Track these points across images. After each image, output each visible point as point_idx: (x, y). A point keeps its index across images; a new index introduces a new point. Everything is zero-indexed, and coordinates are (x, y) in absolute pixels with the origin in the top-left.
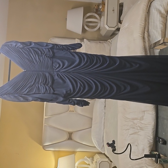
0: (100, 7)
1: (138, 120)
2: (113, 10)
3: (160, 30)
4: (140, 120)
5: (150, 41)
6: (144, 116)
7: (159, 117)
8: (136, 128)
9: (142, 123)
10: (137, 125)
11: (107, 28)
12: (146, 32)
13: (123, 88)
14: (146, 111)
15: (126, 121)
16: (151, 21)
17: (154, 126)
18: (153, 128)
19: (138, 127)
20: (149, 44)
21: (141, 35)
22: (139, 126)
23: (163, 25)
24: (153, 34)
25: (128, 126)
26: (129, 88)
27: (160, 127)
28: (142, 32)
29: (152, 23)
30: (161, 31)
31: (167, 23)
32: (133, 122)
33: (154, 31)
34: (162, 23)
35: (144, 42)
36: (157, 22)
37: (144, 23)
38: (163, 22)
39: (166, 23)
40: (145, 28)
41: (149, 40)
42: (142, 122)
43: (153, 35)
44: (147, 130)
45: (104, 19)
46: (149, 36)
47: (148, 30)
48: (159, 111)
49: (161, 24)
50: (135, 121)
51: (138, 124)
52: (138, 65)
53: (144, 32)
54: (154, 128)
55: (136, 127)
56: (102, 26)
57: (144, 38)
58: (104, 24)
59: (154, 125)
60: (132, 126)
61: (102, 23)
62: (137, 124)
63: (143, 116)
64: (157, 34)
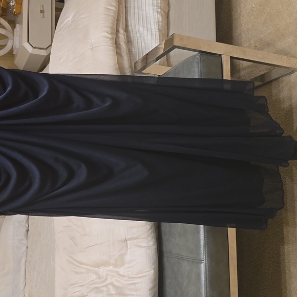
0: (12, 4)
1: (111, 268)
2: (42, 11)
3: (157, 28)
4: (115, 265)
5: (132, 54)
6: (126, 253)
7: (165, 254)
8: (105, 289)
9: (121, 273)
10: (108, 281)
11: (30, 49)
12: (122, 31)
13: (63, 174)
14: (130, 239)
15: (78, 273)
16: (132, 5)
17: (155, 280)
18: (151, 285)
19: (110, 287)
20: (130, 60)
21: (110, 36)
22: (112, 284)
23: (162, 15)
24: (139, 38)
25: (81, 286)
26: (82, 174)
27: (168, 282)
28: (112, 28)
29: (136, 11)
30: (159, 29)
31: (171, 13)
32: (96, 273)
33: (141, 28)
34: (159, 10)
35: (119, 54)
36: (147, 8)
37: (115, 4)
38: (161, 9)
39: (168, 13)
40: (118, 20)
41: (130, 52)
42: (122, 271)
43: (139, 41)
44: (135, 293)
45: (21, 29)
46: (129, 41)
47: (127, 26)
48: (164, 238)
49: (157, 12)
50: (102, 271)
51: (109, 278)
52: (108, 103)
53: (117, 31)
54: (153, 287)
55: (106, 286)
56: (17, 44)
57: (117, 45)
58: (21, 41)
59: (153, 278)
60: (94, 286)
61: (17, 38)
62: (106, 279)
63: (122, 256)
64: (150, 37)
